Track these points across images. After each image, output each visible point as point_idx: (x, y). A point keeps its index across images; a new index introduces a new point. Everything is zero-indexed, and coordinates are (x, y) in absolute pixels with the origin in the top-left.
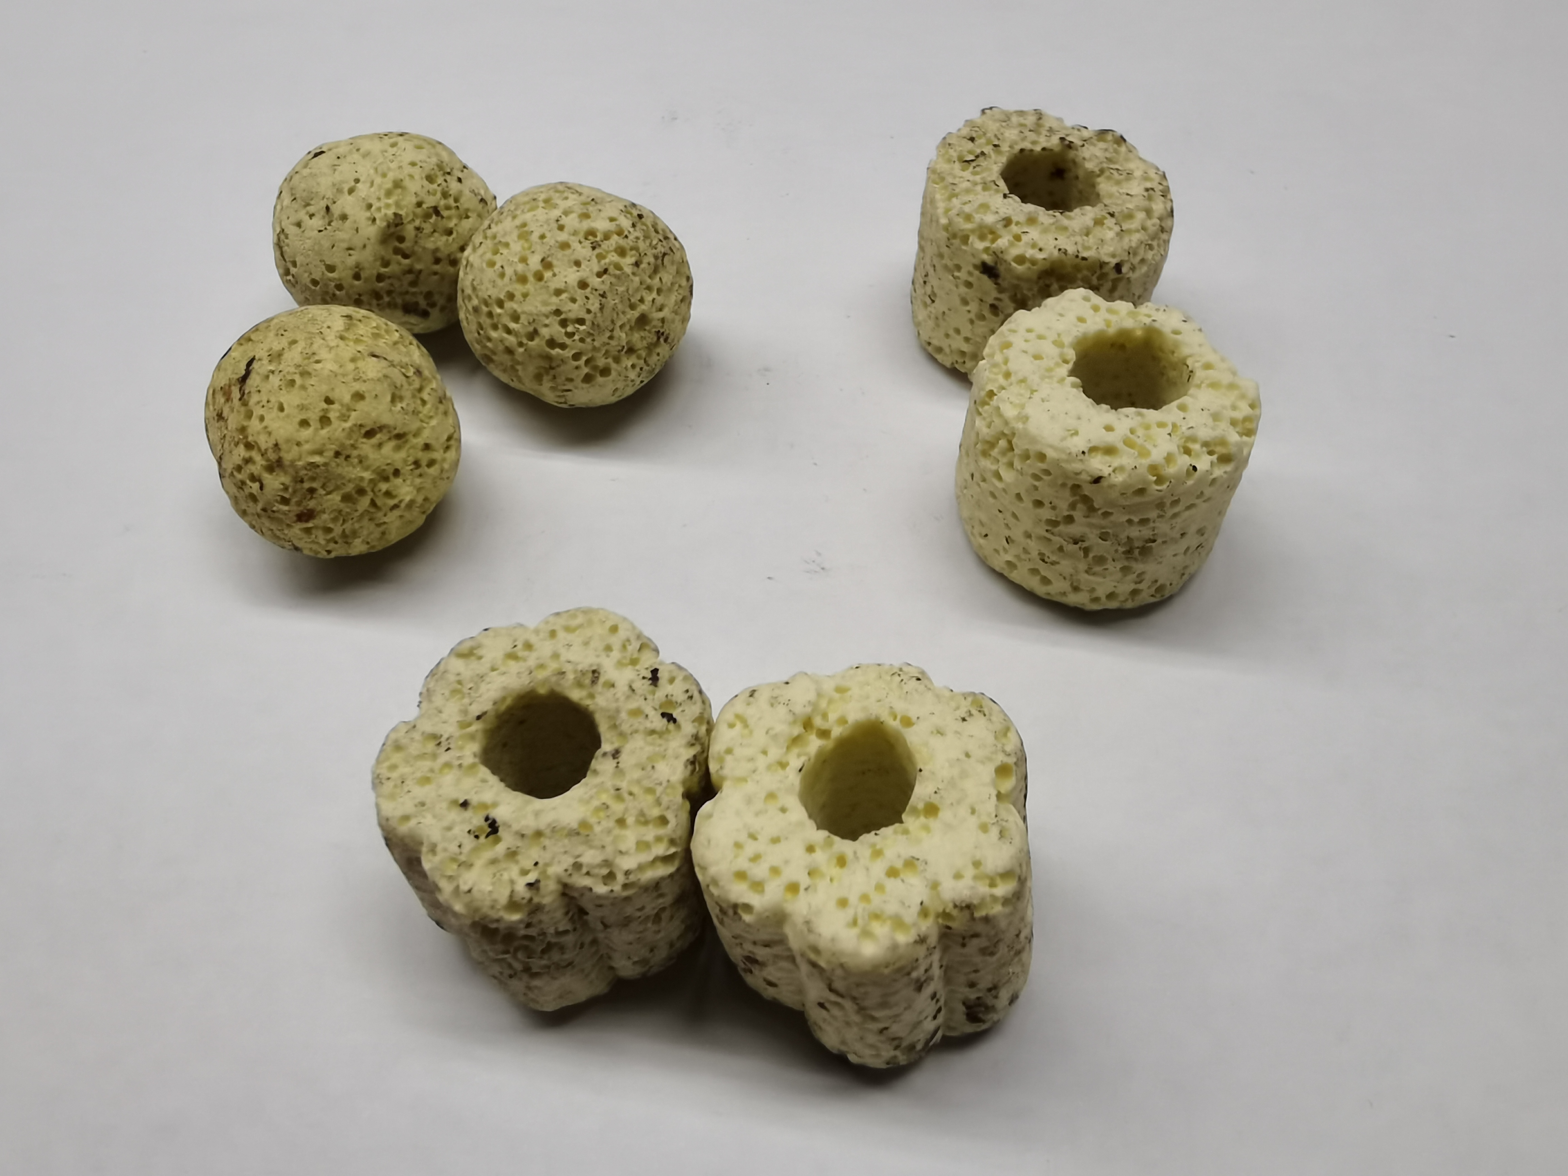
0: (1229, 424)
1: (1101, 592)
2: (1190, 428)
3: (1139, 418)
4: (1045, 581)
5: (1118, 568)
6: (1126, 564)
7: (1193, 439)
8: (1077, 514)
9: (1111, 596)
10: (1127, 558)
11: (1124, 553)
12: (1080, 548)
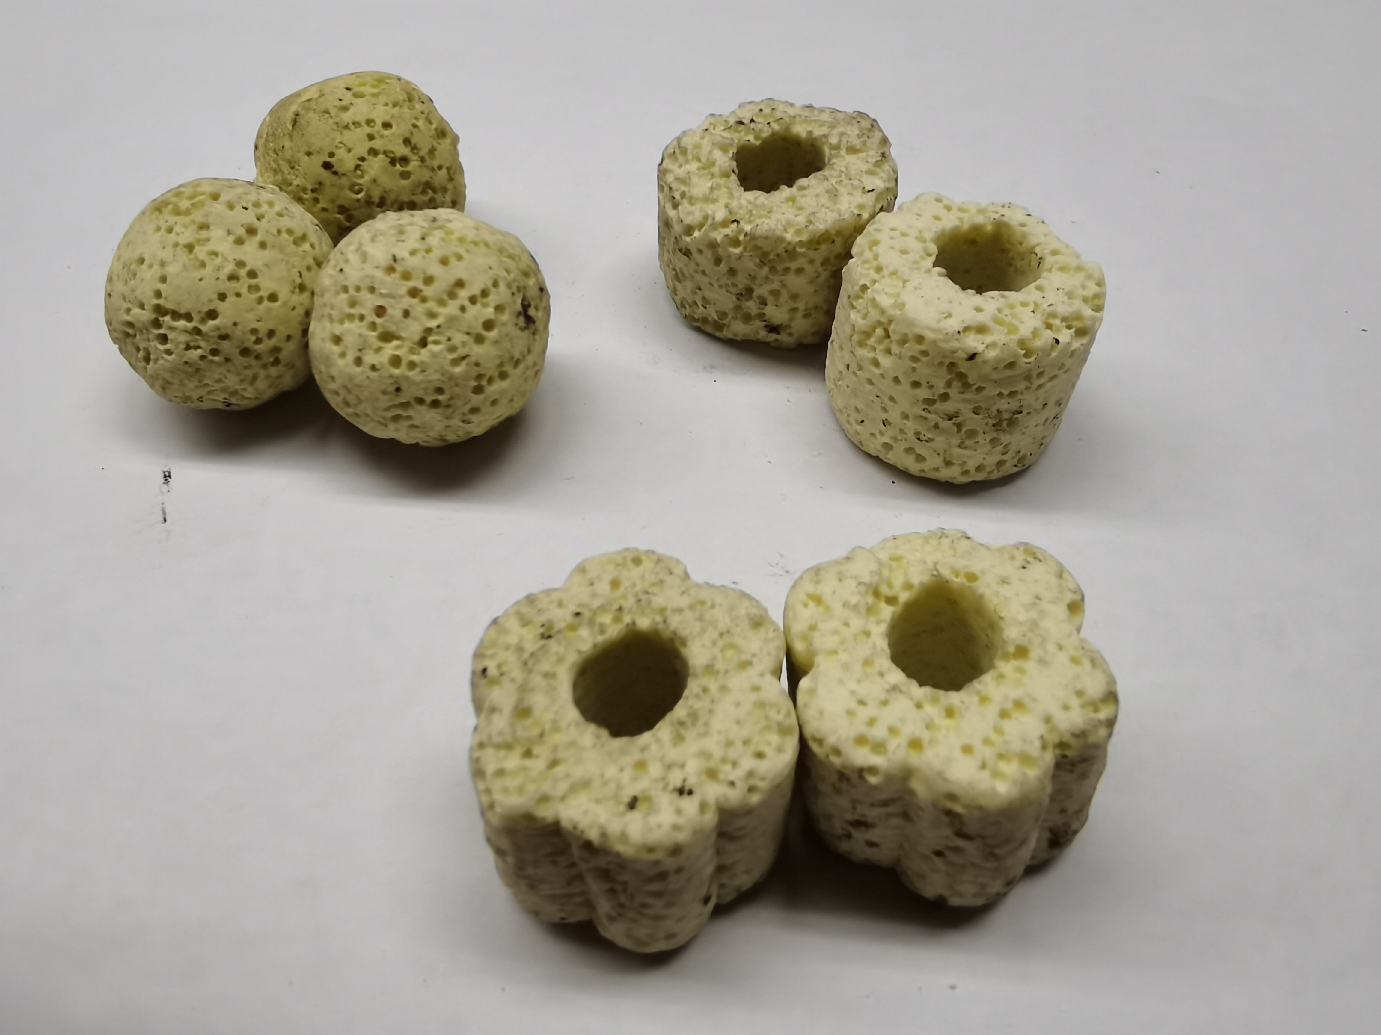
0: (1082, 302)
1: (971, 466)
2: (1049, 306)
3: (1003, 300)
4: (920, 458)
5: (988, 439)
6: (995, 435)
7: (1053, 315)
8: (953, 392)
9: (979, 469)
10: (996, 430)
11: (994, 425)
12: (954, 424)
